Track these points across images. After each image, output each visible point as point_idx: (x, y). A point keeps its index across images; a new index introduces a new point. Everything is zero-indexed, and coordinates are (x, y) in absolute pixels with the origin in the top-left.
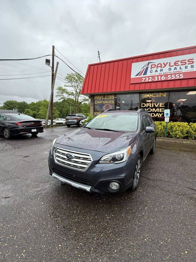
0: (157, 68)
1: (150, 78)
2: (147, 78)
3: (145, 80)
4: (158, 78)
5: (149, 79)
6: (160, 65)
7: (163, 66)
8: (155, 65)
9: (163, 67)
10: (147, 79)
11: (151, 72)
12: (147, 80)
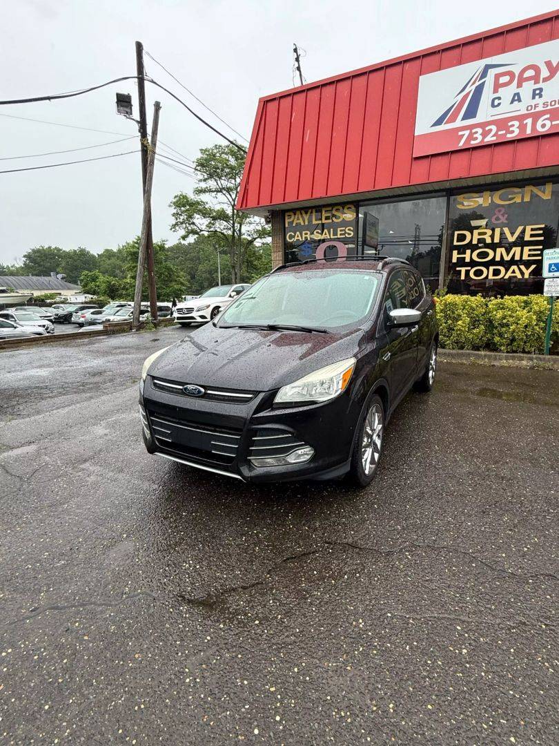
0: (519, 85)
1: (491, 130)
2: (480, 130)
3: (471, 137)
4: (522, 127)
5: (485, 134)
6: (531, 73)
7: (545, 73)
8: (511, 74)
9: (545, 80)
10: (476, 132)
11: (493, 106)
12: (476, 138)
